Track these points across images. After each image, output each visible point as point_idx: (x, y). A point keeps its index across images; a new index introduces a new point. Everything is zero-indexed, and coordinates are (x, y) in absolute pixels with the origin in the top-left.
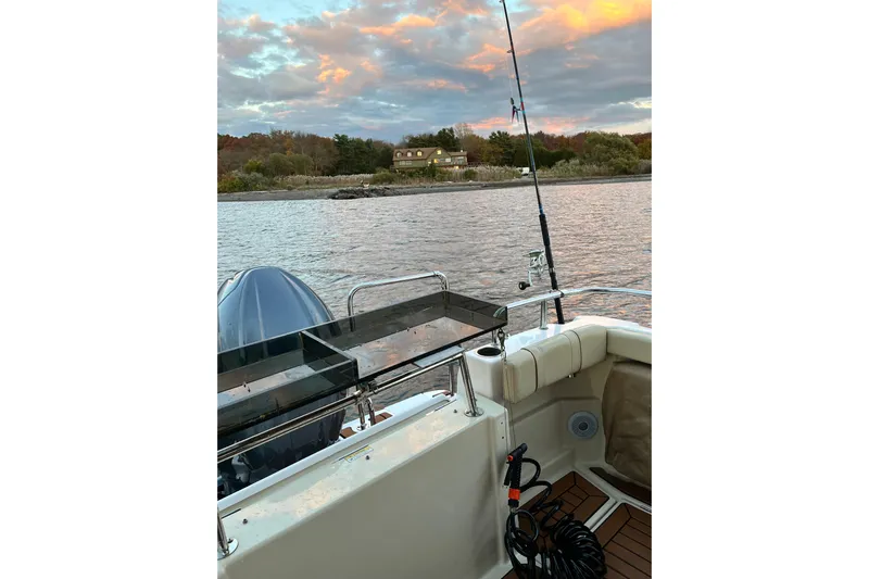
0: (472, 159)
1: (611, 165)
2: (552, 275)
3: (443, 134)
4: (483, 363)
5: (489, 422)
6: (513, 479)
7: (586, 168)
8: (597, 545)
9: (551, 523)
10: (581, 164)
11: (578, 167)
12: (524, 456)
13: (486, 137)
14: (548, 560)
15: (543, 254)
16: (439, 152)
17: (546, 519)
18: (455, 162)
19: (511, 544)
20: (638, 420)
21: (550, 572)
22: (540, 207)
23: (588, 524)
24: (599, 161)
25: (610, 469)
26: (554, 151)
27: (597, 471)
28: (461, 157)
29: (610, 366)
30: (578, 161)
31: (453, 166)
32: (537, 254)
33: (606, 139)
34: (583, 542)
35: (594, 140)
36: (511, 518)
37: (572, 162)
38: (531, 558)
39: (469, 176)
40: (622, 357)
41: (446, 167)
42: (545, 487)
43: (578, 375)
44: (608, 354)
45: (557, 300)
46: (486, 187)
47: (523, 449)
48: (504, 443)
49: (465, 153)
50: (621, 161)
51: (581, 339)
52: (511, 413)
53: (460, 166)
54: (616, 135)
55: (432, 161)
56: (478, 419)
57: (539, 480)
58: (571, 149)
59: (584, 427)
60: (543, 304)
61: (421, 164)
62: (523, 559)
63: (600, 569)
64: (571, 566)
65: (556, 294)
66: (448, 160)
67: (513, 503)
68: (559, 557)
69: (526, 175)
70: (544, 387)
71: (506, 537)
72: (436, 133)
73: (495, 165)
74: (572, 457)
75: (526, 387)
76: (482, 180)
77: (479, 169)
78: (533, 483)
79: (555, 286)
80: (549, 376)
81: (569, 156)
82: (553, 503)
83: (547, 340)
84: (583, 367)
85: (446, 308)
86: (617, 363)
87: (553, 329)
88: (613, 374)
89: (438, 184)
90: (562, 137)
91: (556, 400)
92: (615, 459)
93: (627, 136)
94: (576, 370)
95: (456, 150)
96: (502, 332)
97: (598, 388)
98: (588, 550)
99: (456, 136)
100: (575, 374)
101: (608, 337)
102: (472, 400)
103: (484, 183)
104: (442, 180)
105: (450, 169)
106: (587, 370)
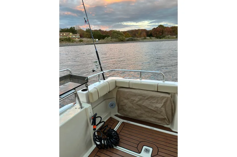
0: (81, 36)
1: (119, 39)
2: (101, 67)
3: (71, 28)
4: (83, 93)
5: (86, 109)
6: (94, 123)
7: (113, 40)
8: (117, 134)
9: (105, 131)
10: (111, 38)
11: (111, 39)
12: (96, 116)
13: (85, 30)
14: (105, 141)
15: (98, 62)
16: (71, 34)
17: (104, 131)
18: (76, 37)
19: (95, 140)
20: (124, 101)
21: (106, 144)
22: (96, 49)
23: (115, 129)
24: (116, 38)
25: (119, 114)
26: (104, 35)
27: (116, 116)
28: (78, 36)
29: (117, 89)
30: (110, 38)
31: (76, 38)
32: (96, 62)
33: (117, 32)
34: (114, 134)
35: (114, 32)
36: (94, 133)
37: (109, 38)
38: (101, 142)
39: (81, 41)
40: (120, 87)
41: (73, 38)
42: (104, 123)
43: (110, 93)
44: (116, 86)
45: (103, 74)
46: (86, 44)
47: (96, 114)
48: (91, 114)
49: (79, 34)
50: (121, 38)
51: (109, 83)
52: (92, 106)
53: (78, 38)
54: (119, 31)
55: (69, 36)
56: (83, 109)
57: (102, 121)
58: (108, 34)
59: (112, 105)
60: (99, 75)
61: (66, 37)
62: (98, 143)
63: (118, 140)
64: (111, 141)
65: (102, 72)
66: (74, 36)
67: (94, 129)
68: (108, 139)
69: (97, 41)
70: (101, 97)
71: (94, 138)
72: (69, 28)
73: (88, 38)
74: (110, 113)
75: (96, 98)
76: (85, 42)
77: (84, 39)
78: (100, 122)
79: (102, 70)
80: (102, 94)
81: (108, 36)
82: (106, 126)
83: (101, 85)
84: (111, 90)
85: (70, 79)
86: (119, 88)
87: (102, 82)
88: (118, 91)
89: (71, 43)
90: (106, 31)
91: (104, 100)
92: (120, 112)
93: (122, 32)
94: (109, 91)
95: (76, 33)
96: (87, 84)
97: (115, 95)
98: (115, 136)
99: (76, 29)
100: (109, 92)
101: (116, 82)
102: (81, 104)
103: (86, 43)
104: (73, 42)
105: (75, 39)
106: (111, 91)
